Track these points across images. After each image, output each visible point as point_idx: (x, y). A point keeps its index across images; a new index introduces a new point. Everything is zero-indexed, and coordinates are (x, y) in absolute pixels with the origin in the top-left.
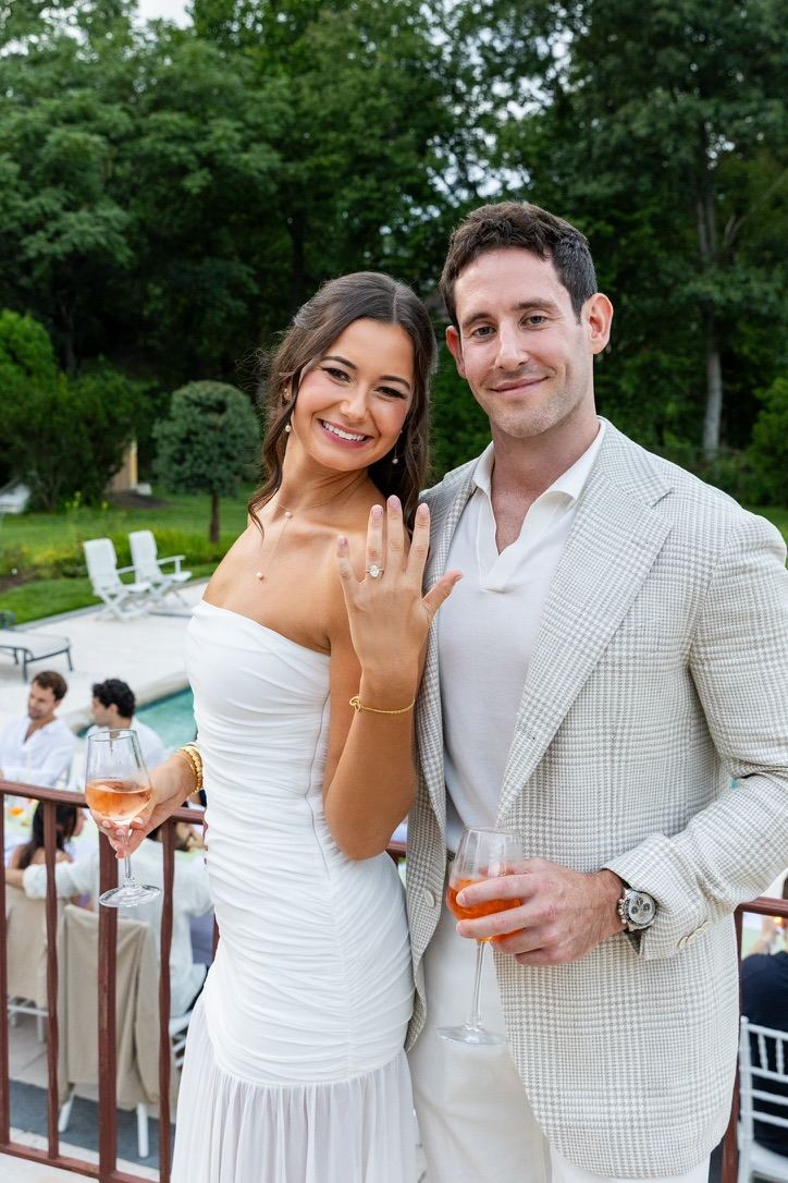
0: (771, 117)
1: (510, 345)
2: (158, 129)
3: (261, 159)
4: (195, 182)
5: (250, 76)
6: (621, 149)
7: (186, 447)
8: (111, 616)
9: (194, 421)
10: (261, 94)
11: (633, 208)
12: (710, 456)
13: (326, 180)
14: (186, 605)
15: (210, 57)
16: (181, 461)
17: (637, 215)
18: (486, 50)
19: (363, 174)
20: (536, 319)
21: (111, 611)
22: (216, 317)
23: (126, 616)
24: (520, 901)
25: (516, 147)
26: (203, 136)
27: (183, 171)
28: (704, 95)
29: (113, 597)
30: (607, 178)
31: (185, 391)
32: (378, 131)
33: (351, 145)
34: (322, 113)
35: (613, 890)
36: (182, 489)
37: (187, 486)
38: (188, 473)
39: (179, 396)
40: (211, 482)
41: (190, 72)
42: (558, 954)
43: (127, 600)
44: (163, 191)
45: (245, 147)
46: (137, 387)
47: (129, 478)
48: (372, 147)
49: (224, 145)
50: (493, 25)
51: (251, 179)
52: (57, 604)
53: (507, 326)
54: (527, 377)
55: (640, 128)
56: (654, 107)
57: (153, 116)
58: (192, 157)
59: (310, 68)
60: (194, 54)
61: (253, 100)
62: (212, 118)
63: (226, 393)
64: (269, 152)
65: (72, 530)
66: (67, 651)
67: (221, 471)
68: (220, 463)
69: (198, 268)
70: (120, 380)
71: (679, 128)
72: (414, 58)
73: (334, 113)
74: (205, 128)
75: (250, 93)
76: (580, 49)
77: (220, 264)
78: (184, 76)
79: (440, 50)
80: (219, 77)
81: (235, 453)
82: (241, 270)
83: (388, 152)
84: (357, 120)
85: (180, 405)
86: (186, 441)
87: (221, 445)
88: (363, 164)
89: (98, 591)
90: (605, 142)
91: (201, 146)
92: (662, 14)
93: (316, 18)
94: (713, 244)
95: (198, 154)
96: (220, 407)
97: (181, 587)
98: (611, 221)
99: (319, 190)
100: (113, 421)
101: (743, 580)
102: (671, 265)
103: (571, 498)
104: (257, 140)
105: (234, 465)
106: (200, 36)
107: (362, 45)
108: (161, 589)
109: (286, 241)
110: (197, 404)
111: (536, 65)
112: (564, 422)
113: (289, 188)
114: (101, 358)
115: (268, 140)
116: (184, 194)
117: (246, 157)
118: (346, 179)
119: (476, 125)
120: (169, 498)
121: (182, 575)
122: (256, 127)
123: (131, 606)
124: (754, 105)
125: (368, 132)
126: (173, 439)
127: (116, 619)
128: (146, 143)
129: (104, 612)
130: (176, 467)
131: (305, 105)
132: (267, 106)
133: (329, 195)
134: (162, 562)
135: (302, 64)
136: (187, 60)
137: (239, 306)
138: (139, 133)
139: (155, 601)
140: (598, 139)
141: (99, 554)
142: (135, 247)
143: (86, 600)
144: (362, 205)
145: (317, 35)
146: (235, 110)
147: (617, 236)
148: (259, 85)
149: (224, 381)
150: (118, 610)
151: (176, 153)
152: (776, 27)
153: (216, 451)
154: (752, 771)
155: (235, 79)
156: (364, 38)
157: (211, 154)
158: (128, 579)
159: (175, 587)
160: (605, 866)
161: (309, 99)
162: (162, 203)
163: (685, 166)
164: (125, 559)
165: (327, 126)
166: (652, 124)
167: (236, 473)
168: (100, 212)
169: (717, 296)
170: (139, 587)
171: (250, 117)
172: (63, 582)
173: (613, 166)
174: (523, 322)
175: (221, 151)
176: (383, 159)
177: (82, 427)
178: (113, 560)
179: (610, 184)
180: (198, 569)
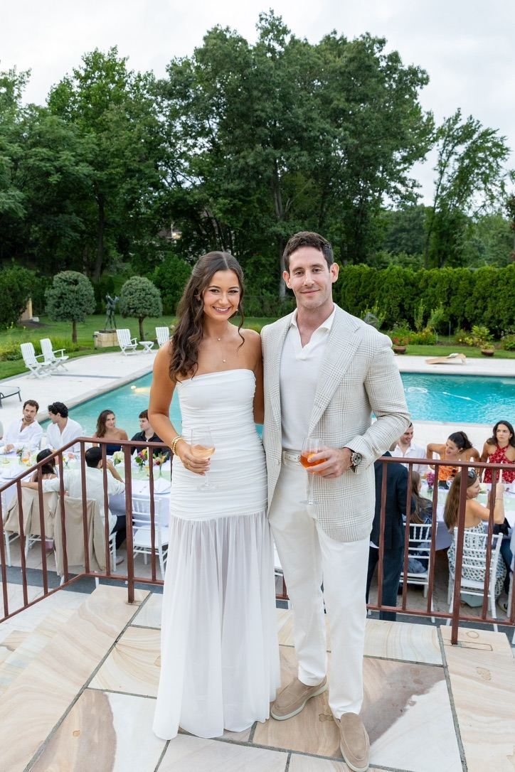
0: (303, 159)
1: (309, 278)
2: (36, 155)
3: (84, 169)
4: (54, 179)
5: (77, 132)
6: (243, 170)
7: (61, 300)
8: (34, 377)
9: (64, 289)
10: (83, 141)
11: (249, 195)
12: (283, 299)
13: (114, 179)
14: (67, 370)
15: (59, 123)
16: (58, 307)
17: (252, 198)
18: (184, 125)
19: (131, 177)
20: (317, 270)
21: (34, 375)
22: (65, 241)
23: (41, 376)
24: (327, 459)
25: (198, 167)
26: (57, 159)
27: (48, 174)
28: (275, 148)
29: (35, 368)
30: (237, 182)
31: (59, 275)
32: (137, 159)
33: (125, 164)
34: (112, 150)
35: (349, 453)
36: (59, 318)
37: (62, 318)
38: (62, 312)
39: (56, 278)
40: (73, 316)
41: (50, 130)
42: (338, 474)
43: (41, 369)
44: (38, 183)
45: (77, 164)
46: (33, 273)
47: (29, 314)
48: (135, 165)
49: (67, 163)
50: (186, 114)
51: (80, 179)
52: (7, 372)
53: (308, 272)
54: (314, 289)
55: (251, 161)
56: (256, 151)
57: (33, 150)
58: (52, 168)
59: (105, 130)
60: (52, 122)
61: (79, 142)
62: (61, 151)
63: (78, 276)
64: (88, 166)
65: (9, 338)
66: (19, 392)
67: (77, 310)
68: (77, 307)
69: (56, 219)
70: (24, 270)
71: (266, 161)
72: (151, 127)
73: (117, 150)
74: (58, 155)
75: (78, 140)
76: (223, 126)
77: (67, 217)
78: (47, 132)
79: (163, 125)
80: (63, 132)
81: (83, 303)
82: (76, 219)
83: (142, 168)
84: (127, 153)
85: (57, 282)
86: (60, 297)
87: (77, 299)
88: (130, 173)
89: (28, 366)
90: (236, 167)
91: (56, 163)
92: (259, 113)
93: (107, 107)
94: (281, 210)
95: (55, 167)
96: (76, 282)
97: (64, 363)
98: (240, 200)
99: (111, 184)
100: (21, 289)
101: (383, 356)
102: (265, 219)
103: (327, 329)
104: (82, 161)
105: (83, 308)
106: (54, 113)
107: (128, 120)
108: (56, 364)
109: (96, 206)
110: (65, 281)
111: (205, 132)
112: (324, 304)
113: (97, 182)
114: (13, 260)
115: (87, 161)
116: (48, 184)
117: (77, 168)
118: (123, 179)
119: (179, 157)
120: (54, 323)
121: (65, 358)
122: (81, 155)
123: (42, 372)
124: (297, 154)
125: (132, 159)
126: (55, 296)
127: (36, 378)
128: (31, 161)
129: (31, 375)
130: (56, 309)
131: (103, 146)
132: (86, 146)
133: (115, 186)
134: (55, 352)
135: (101, 128)
136: (49, 124)
137: (76, 235)
138: (26, 157)
139: (53, 369)
140: (233, 165)
141: (27, 350)
142: (26, 209)
143: (21, 371)
144: (132, 191)
145: (109, 115)
146: (72, 147)
147: (242, 206)
148: (82, 136)
149: (77, 271)
150: (37, 374)
151: (45, 166)
152: (305, 121)
153: (75, 302)
154: (383, 414)
155: (71, 133)
156: (128, 117)
157: (61, 167)
158: (41, 360)
159: (62, 363)
160: (346, 446)
161: (105, 144)
162: (38, 189)
163: (269, 178)
164: (38, 351)
165: (114, 156)
166: (255, 160)
167: (84, 312)
168: (10, 193)
169: (283, 233)
170: (46, 363)
171: (79, 151)
172: (7, 362)
173: (240, 177)
174: (313, 271)
175: (66, 166)
176: (139, 171)
177: (8, 291)
178: (33, 352)
179: (238, 185)
180: (72, 354)
